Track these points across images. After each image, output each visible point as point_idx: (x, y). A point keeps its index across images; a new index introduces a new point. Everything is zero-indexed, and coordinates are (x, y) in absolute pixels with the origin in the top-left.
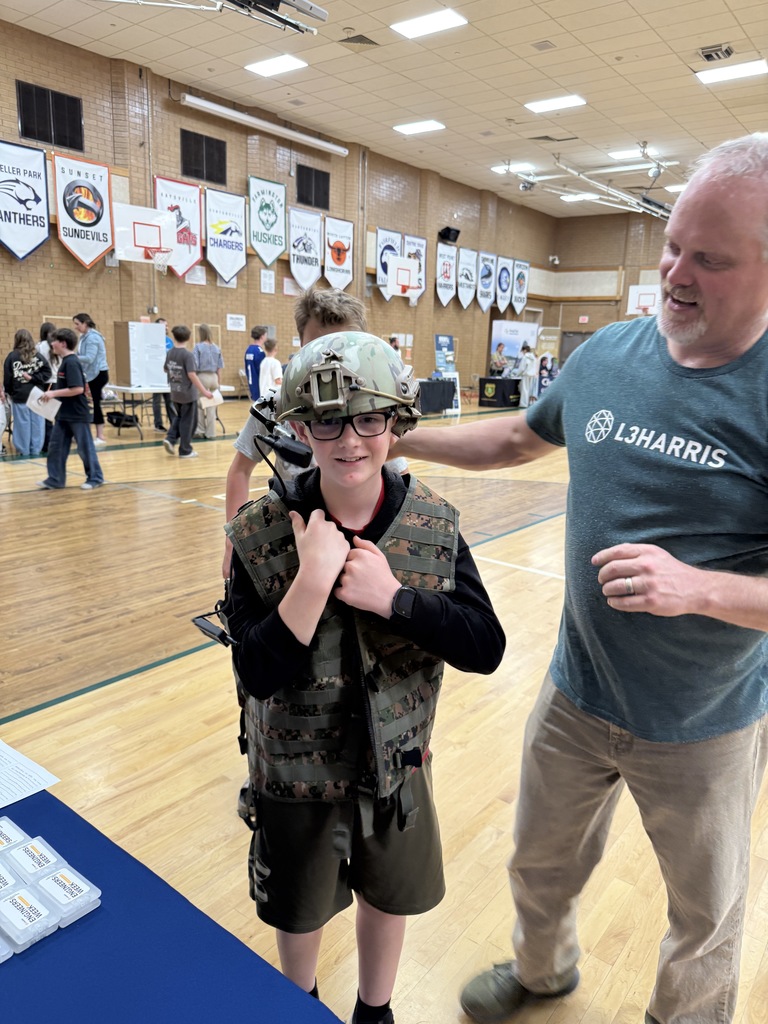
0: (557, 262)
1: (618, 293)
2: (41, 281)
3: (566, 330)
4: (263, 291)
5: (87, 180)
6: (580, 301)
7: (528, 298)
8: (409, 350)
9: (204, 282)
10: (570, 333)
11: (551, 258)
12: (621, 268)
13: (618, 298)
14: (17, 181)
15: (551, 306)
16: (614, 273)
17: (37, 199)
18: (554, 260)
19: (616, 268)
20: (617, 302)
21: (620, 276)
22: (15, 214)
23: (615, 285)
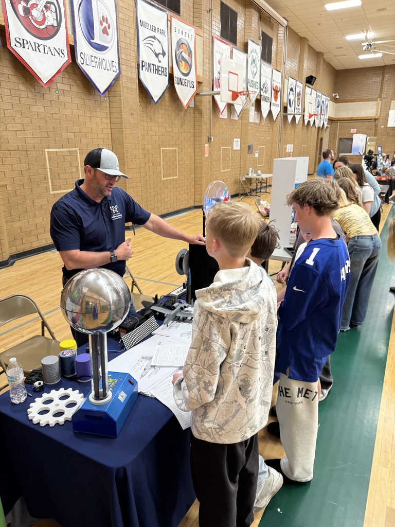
0: (338, 97)
1: (377, 115)
2: (160, 120)
3: (341, 137)
4: (250, 121)
5: (185, 38)
6: (352, 120)
7: (329, 119)
8: (291, 154)
9: (226, 117)
10: (344, 139)
11: (334, 95)
12: (379, 99)
13: (376, 118)
14: (154, 38)
15: (332, 123)
16: (375, 103)
17: (164, 54)
18: (336, 95)
19: (376, 100)
20: (375, 120)
21: (377, 105)
22: (153, 65)
23: (375, 110)
